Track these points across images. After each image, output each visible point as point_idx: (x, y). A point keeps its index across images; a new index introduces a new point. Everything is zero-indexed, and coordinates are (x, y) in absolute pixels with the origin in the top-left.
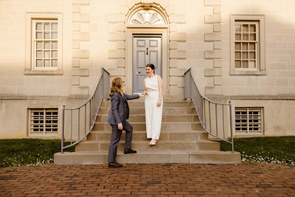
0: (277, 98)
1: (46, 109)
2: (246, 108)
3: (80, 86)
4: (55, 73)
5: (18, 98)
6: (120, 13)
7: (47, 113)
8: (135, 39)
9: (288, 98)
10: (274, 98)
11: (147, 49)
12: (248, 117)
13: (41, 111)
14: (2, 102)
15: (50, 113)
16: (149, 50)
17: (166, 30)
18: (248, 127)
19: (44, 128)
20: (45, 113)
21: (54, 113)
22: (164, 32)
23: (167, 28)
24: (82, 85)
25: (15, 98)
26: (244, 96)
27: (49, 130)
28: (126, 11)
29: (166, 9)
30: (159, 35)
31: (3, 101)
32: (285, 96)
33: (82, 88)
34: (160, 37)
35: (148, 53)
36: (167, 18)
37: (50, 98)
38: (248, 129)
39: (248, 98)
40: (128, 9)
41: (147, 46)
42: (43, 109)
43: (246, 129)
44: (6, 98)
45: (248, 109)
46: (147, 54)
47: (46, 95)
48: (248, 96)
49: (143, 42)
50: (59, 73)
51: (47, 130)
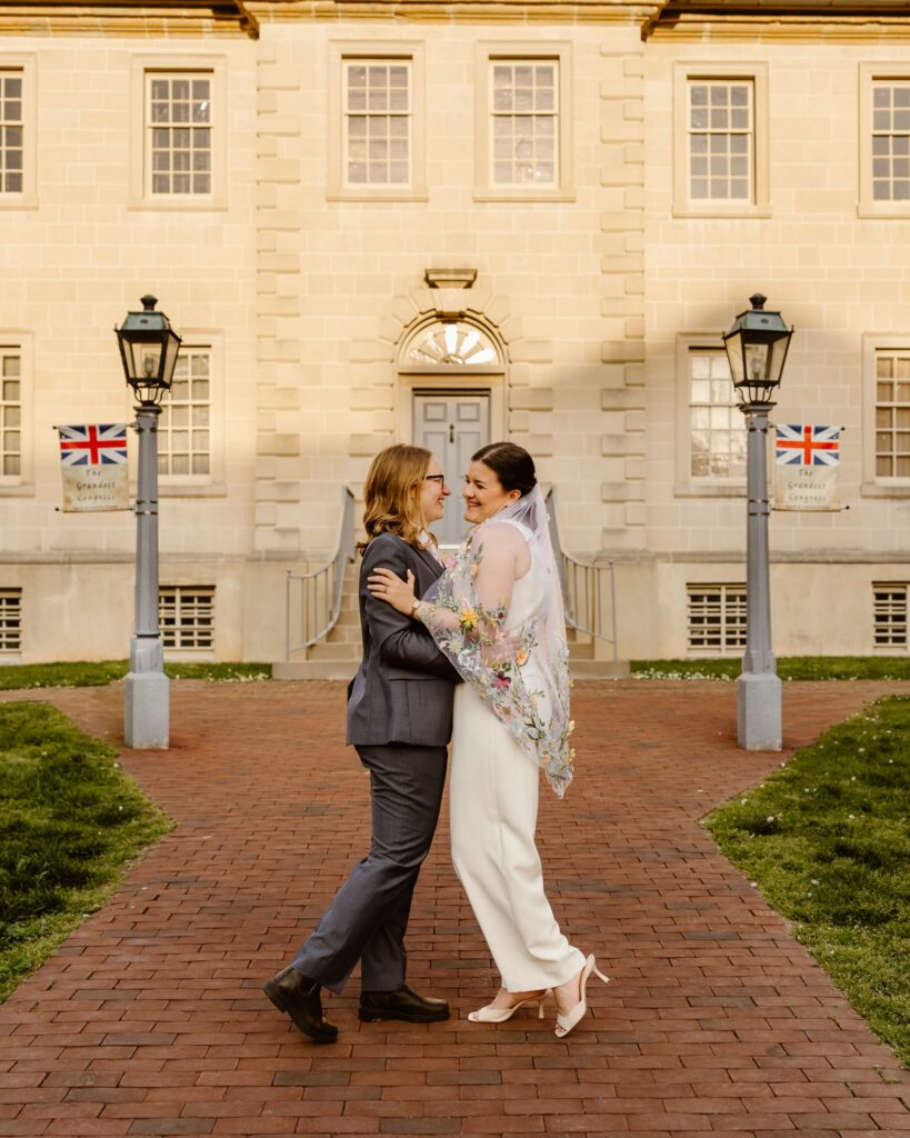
0: (800, 558)
1: (183, 588)
2: (717, 585)
3: (278, 526)
4: (207, 492)
5: (111, 558)
6: (381, 337)
7: (184, 599)
8: (420, 401)
9: (831, 559)
10: (792, 558)
11: (452, 427)
12: (723, 609)
13: (169, 594)
14: (70, 569)
15: (190, 599)
16: (455, 431)
17: (499, 379)
18: (723, 637)
19: (178, 638)
20: (178, 599)
21: (202, 599)
22: (497, 386)
23: (503, 374)
24: (282, 524)
25: (103, 558)
26: (711, 554)
27: (190, 643)
28: (396, 330)
29: (500, 326)
30: (484, 392)
31: (74, 566)
32: (823, 552)
33: (283, 532)
34: (487, 395)
35: (455, 438)
36: (504, 347)
37: (195, 557)
38: (723, 641)
39: (721, 558)
40: (402, 325)
41: (452, 420)
42: (172, 588)
43: (717, 642)
44: (80, 559)
45: (723, 588)
46: (452, 440)
47: (182, 551)
48: (723, 554)
49: (441, 409)
50: (218, 491)
51: (184, 643)
